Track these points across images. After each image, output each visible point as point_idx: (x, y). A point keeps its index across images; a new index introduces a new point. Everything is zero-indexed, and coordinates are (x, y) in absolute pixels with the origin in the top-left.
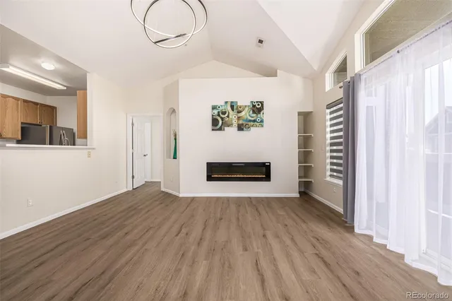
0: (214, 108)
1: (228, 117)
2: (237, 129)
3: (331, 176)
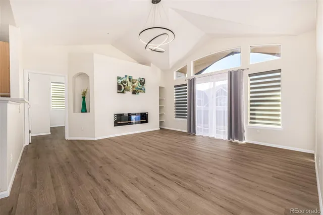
0: (119, 78)
1: (127, 85)
2: (132, 93)
3: (176, 117)
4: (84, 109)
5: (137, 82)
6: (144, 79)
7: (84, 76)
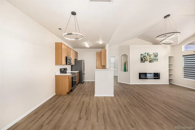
0: (141, 55)
1: (146, 58)
3: (184, 77)
4: (125, 70)
5: (152, 55)
6: (157, 53)
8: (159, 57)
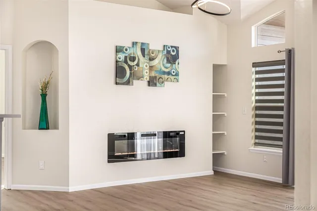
0: (119, 50)
1: (138, 65)
2: (146, 83)
3: (256, 144)
4: (45, 121)
5: (160, 55)
6: (177, 48)
7: (45, 48)
8: (182, 65)
